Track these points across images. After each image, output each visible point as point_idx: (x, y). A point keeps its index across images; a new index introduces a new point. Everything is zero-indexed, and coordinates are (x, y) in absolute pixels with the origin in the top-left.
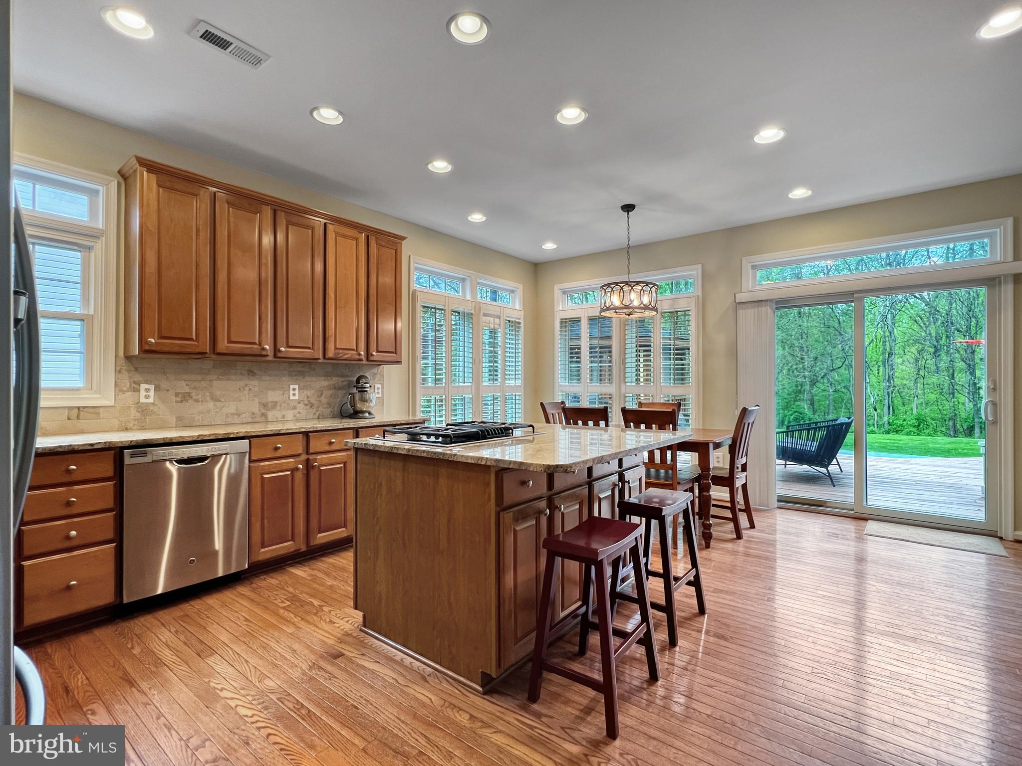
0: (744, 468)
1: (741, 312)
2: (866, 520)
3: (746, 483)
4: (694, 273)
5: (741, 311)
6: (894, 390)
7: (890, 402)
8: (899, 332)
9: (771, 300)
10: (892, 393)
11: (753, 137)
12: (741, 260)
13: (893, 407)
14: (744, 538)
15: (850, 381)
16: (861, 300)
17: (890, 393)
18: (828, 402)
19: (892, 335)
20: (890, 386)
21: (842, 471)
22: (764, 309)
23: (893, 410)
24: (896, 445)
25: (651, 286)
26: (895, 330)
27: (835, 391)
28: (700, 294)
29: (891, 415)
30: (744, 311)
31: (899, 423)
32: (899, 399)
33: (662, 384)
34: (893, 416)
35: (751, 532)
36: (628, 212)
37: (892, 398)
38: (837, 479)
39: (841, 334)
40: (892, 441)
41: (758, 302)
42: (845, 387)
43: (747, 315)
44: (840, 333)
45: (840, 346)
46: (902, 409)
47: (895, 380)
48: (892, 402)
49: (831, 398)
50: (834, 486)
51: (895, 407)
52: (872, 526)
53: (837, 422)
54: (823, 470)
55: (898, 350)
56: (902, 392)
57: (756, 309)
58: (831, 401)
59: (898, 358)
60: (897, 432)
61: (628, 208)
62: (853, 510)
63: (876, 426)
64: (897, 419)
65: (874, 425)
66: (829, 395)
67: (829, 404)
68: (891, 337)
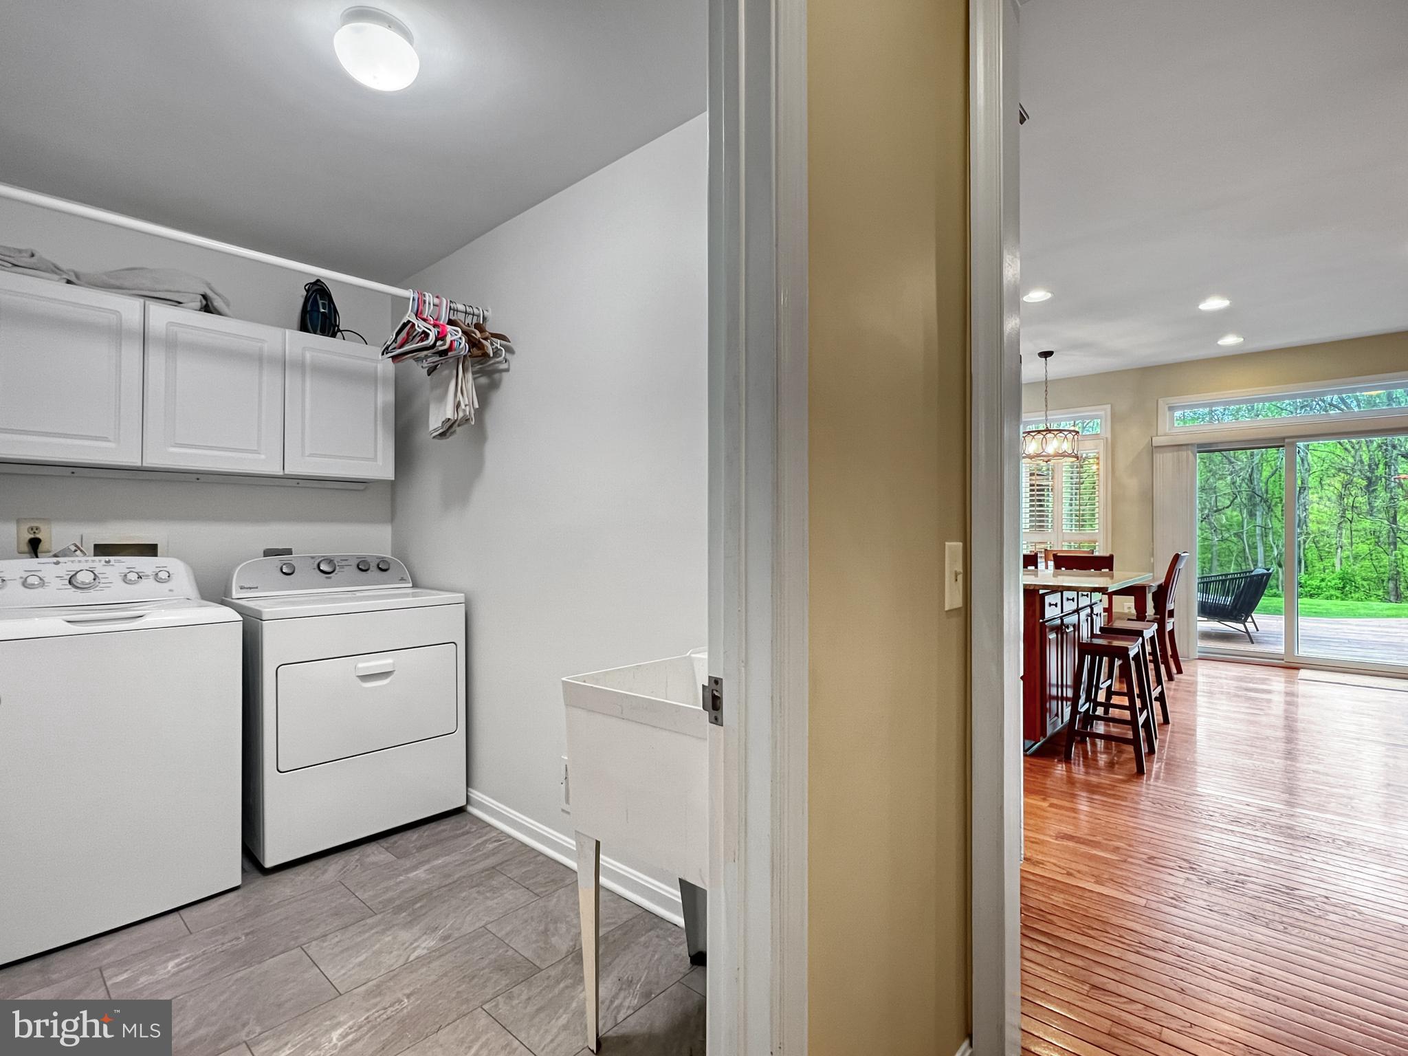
0: (1171, 614)
1: (1159, 457)
2: (1298, 669)
3: (1173, 629)
4: (1102, 413)
5: (1158, 455)
6: (1307, 538)
7: (1302, 555)
8: (1315, 458)
9: (1192, 445)
10: (1305, 542)
11: (1198, 305)
12: (1157, 401)
13: (1305, 563)
14: (1176, 680)
15: (1243, 527)
16: (1293, 445)
17: (1302, 542)
18: (1210, 556)
19: (1306, 463)
20: (1301, 533)
21: (1258, 630)
22: (1184, 454)
23: (1306, 567)
24: (1314, 610)
25: (1074, 434)
26: (1309, 455)
27: (1222, 540)
28: (1109, 436)
29: (1302, 573)
30: (1161, 455)
31: (1315, 584)
32: (1315, 551)
33: (1064, 531)
34: (1305, 574)
35: (1179, 676)
36: (1046, 358)
37: (1304, 549)
38: (1255, 637)
39: (1231, 463)
40: (1308, 606)
41: (1179, 447)
42: (1236, 535)
43: (1165, 460)
44: (1229, 460)
45: (1229, 478)
46: (1319, 565)
47: (1310, 525)
48: (1305, 555)
49: (1214, 549)
50: (1253, 643)
51: (1308, 562)
52: (1303, 673)
53: (1253, 574)
54: (1240, 626)
55: (1312, 481)
56: (1318, 541)
57: (1175, 453)
58: (1215, 554)
59: (1313, 493)
60: (1311, 596)
61: (1046, 354)
62: (1283, 660)
63: (1280, 588)
64: (1311, 579)
65: (1277, 587)
66: (1212, 546)
67: (1212, 557)
68: (1303, 466)
